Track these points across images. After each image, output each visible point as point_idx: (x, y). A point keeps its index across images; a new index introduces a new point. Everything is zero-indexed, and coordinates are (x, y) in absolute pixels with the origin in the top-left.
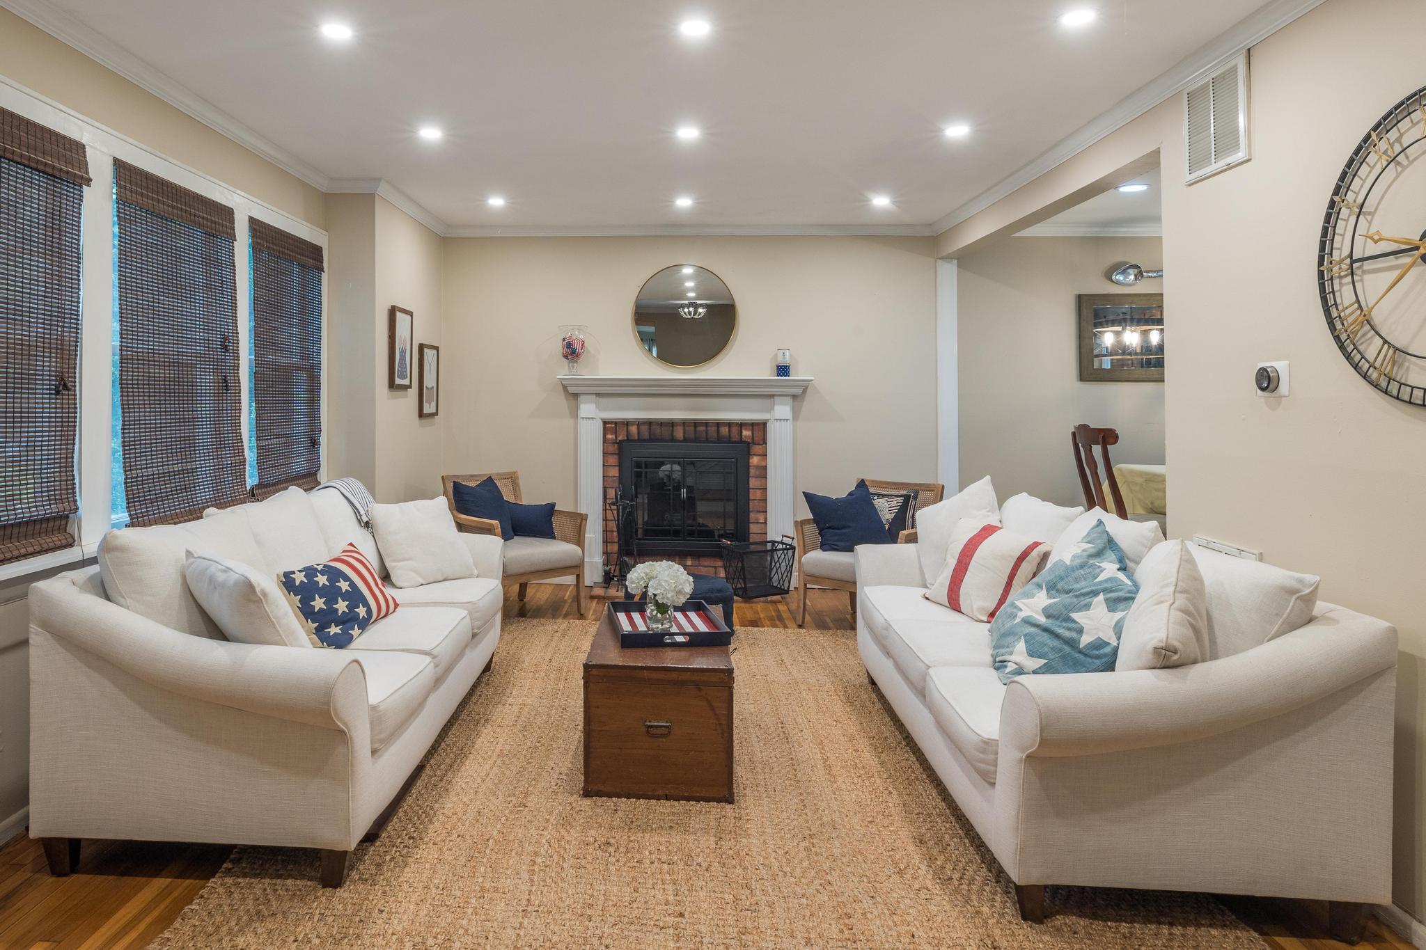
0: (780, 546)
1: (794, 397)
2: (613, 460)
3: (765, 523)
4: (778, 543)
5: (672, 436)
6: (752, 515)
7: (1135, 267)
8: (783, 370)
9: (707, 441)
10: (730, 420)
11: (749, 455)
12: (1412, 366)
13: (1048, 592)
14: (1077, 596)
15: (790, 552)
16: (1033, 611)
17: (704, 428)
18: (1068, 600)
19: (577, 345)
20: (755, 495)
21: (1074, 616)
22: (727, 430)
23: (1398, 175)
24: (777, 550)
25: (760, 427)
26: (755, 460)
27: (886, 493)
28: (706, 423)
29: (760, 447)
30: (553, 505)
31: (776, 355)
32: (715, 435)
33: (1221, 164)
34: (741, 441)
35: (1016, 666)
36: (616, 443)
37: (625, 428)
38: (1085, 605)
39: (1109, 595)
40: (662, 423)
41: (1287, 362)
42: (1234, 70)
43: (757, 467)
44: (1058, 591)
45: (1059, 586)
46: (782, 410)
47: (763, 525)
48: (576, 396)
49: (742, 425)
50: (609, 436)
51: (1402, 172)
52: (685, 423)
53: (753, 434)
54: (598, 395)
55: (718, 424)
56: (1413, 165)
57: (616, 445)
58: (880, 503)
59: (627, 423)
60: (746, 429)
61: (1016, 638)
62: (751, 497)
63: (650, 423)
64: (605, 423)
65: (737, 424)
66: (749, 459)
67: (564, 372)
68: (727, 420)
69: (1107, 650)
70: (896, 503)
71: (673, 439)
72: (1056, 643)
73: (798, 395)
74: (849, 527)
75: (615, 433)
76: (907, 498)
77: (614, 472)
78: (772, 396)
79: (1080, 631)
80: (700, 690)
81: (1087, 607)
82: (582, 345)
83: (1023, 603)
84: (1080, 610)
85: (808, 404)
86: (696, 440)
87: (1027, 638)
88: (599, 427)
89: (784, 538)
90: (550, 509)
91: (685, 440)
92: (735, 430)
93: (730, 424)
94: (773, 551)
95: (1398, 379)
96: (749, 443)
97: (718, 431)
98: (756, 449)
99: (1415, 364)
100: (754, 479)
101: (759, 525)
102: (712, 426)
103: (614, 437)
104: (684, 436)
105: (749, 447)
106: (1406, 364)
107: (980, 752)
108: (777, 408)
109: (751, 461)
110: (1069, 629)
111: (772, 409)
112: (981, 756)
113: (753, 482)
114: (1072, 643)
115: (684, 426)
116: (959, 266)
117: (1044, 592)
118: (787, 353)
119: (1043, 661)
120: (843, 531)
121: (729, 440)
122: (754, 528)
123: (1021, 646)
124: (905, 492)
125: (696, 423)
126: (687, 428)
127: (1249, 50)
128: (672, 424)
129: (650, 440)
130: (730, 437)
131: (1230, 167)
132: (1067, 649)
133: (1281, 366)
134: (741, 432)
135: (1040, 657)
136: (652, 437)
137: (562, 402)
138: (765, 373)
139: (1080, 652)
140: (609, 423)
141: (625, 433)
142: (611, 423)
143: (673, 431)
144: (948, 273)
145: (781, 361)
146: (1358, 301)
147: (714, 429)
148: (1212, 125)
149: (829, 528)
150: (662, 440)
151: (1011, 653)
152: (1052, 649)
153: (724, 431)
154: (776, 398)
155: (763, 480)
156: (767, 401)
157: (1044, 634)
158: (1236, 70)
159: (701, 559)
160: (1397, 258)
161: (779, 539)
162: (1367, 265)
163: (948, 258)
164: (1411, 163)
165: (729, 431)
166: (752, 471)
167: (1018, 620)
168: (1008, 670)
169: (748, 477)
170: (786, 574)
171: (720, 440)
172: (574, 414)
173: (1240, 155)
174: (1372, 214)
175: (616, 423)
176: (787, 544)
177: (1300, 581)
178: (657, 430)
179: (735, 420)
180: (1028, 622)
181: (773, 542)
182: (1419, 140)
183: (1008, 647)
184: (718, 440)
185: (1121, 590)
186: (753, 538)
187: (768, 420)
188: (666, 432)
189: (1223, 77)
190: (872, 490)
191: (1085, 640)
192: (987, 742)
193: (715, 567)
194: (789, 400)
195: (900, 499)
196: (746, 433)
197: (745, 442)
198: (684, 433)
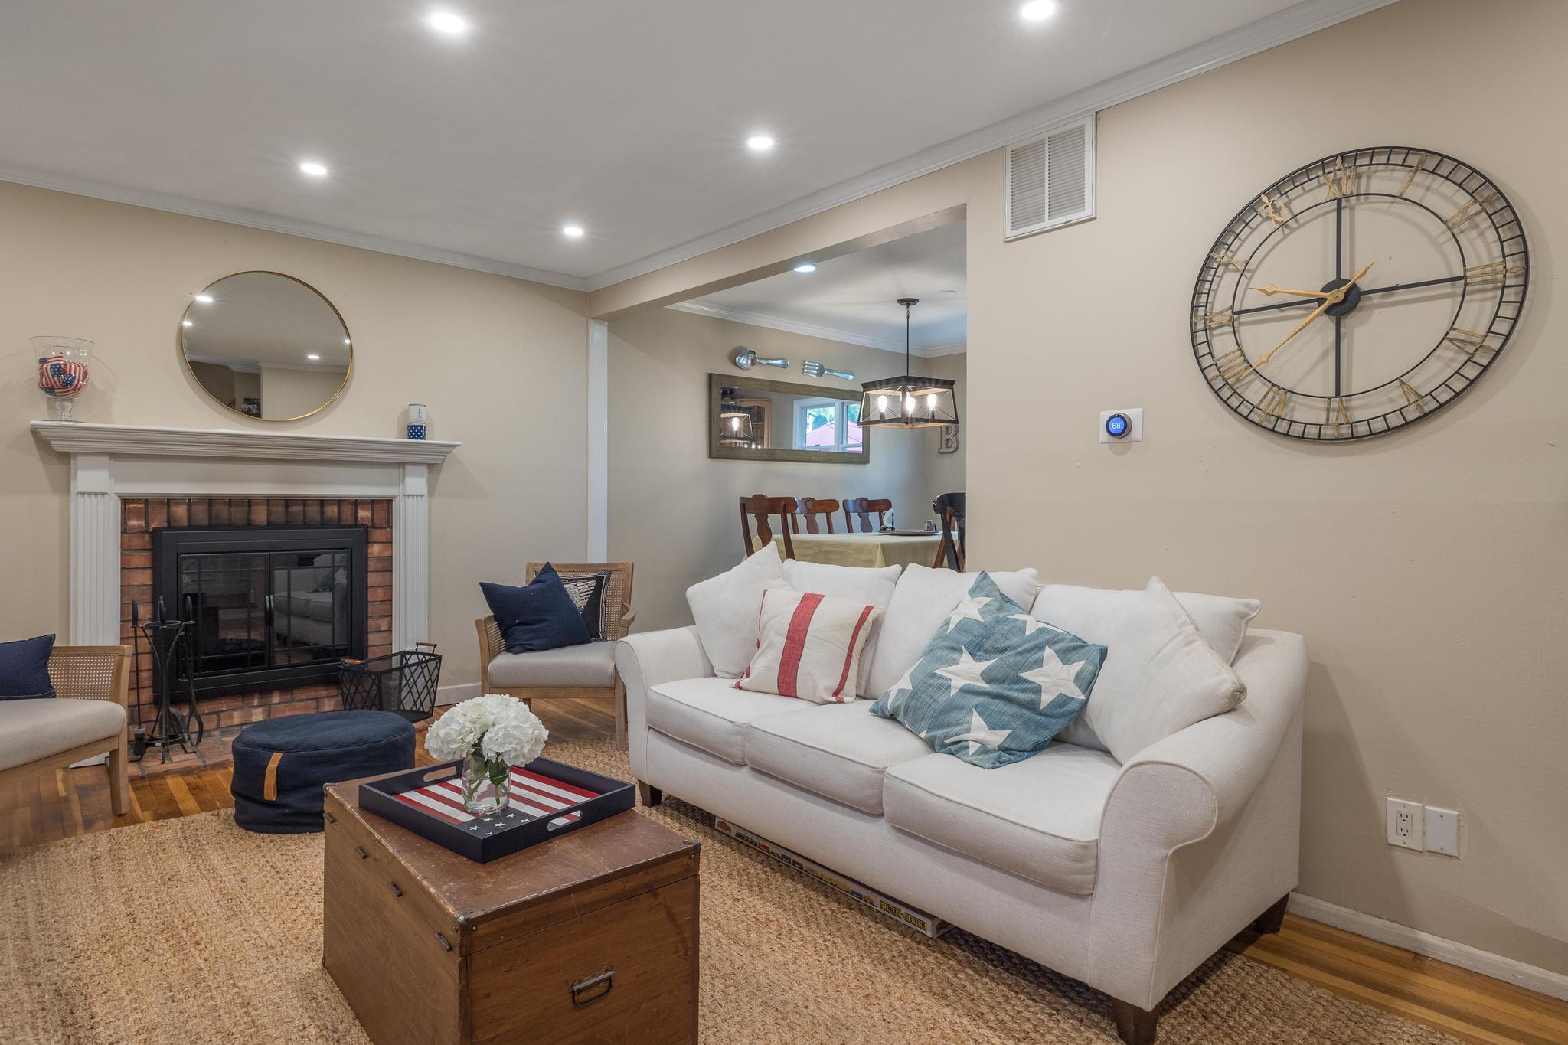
0: (414, 659)
1: (430, 466)
2: (142, 559)
3: (390, 630)
4: (411, 653)
5: (249, 519)
6: (371, 622)
7: (753, 352)
8: (415, 431)
9: (306, 525)
10: (341, 496)
11: (367, 542)
12: (1297, 406)
13: (973, 655)
14: (1020, 654)
15: (432, 665)
16: (965, 678)
17: (300, 508)
18: (1012, 660)
19: (75, 372)
20: (375, 595)
21: (1025, 675)
22: (336, 510)
23: (1285, 237)
24: (409, 666)
25: (383, 506)
26: (375, 550)
27: (572, 577)
28: (304, 501)
29: (383, 531)
30: (50, 639)
31: (407, 412)
32: (318, 517)
33: (1060, 220)
34: (356, 525)
35: (979, 745)
36: (147, 532)
37: (165, 510)
38: (1035, 662)
39: (1058, 646)
40: (231, 502)
41: (1141, 409)
42: (1081, 130)
43: (379, 558)
44: (986, 651)
45: (986, 646)
46: (416, 483)
47: (386, 634)
48: (66, 457)
49: (356, 503)
50: (134, 523)
51: (1289, 234)
52: (269, 501)
53: (373, 515)
54: (115, 456)
55: (322, 502)
56: (1302, 229)
57: (147, 537)
58: (570, 588)
59: (168, 502)
60: (363, 509)
61: (964, 712)
62: (370, 598)
63: (210, 501)
64: (126, 501)
65: (349, 502)
66: (367, 549)
67: (40, 416)
68: (336, 496)
69: (1073, 706)
70: (587, 587)
71: (249, 525)
72: (1012, 709)
73: (435, 463)
74: (544, 620)
75: (146, 517)
76: (599, 581)
77: (144, 578)
78: (401, 465)
79: (1038, 690)
80: (656, 896)
81: (1039, 663)
82: (85, 374)
83: (949, 672)
84: (1030, 668)
85: (446, 475)
86: (288, 525)
87: (979, 710)
88: (114, 508)
89: (420, 647)
90: (44, 647)
91: (270, 525)
92: (347, 510)
93: (340, 502)
94: (401, 669)
95: (1287, 418)
96: (368, 527)
97: (322, 512)
98: (377, 534)
99: (1302, 404)
100: (374, 574)
101: (382, 633)
102: (312, 505)
103: (143, 523)
104: (268, 520)
105: (367, 533)
106: (1291, 405)
107: (1076, 861)
108: (409, 480)
109: (369, 551)
110: (1024, 691)
111: (401, 480)
112: (1078, 865)
113: (373, 579)
114: (1031, 706)
115: (268, 505)
116: (609, 330)
117: (966, 657)
118: (423, 410)
119: (1007, 732)
120: (538, 626)
121: (339, 524)
122: (373, 639)
123: (976, 720)
124: (595, 574)
125: (288, 502)
126: (273, 508)
127: (1097, 113)
128: (249, 502)
129: (210, 527)
130: (339, 519)
131: (1069, 225)
132: (1028, 714)
133: (1133, 413)
134: (356, 512)
135: (1003, 728)
136: (213, 522)
137: (34, 465)
138: (390, 433)
139: (1040, 714)
140: (133, 501)
141: (165, 517)
142: (139, 501)
143: (249, 512)
144: (599, 335)
145: (414, 418)
146: (1240, 349)
147: (317, 509)
148: (1047, 182)
149: (518, 624)
150: (230, 526)
151: (968, 731)
152: (1012, 716)
153: (332, 511)
154: (408, 468)
155: (390, 573)
156: (395, 472)
157: (997, 701)
158: (1084, 130)
159: (295, 691)
160: (1281, 311)
161: (412, 649)
162: (1244, 318)
163: (599, 319)
164: (1301, 226)
165: (339, 510)
166: (372, 565)
167: (953, 692)
168: (972, 751)
169: (367, 572)
170: (426, 691)
171: (324, 524)
172: (64, 487)
173: (1087, 213)
174: (1254, 271)
175: (146, 502)
176: (425, 654)
177: (1247, 605)
178: (224, 512)
179: (345, 496)
180: (967, 691)
181: (403, 654)
182: (1321, 204)
183: (958, 724)
184: (322, 524)
185: (1063, 640)
186: (373, 653)
187: (395, 497)
188: (238, 515)
189: (1064, 136)
190: (561, 575)
191: (1046, 699)
192: (1085, 847)
193: (317, 699)
194: (424, 470)
195: (592, 583)
196: (363, 514)
197: (362, 526)
198: (269, 515)
